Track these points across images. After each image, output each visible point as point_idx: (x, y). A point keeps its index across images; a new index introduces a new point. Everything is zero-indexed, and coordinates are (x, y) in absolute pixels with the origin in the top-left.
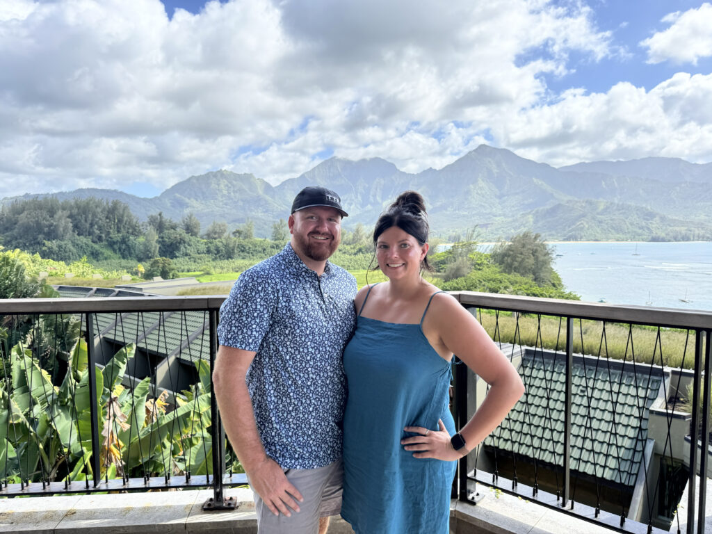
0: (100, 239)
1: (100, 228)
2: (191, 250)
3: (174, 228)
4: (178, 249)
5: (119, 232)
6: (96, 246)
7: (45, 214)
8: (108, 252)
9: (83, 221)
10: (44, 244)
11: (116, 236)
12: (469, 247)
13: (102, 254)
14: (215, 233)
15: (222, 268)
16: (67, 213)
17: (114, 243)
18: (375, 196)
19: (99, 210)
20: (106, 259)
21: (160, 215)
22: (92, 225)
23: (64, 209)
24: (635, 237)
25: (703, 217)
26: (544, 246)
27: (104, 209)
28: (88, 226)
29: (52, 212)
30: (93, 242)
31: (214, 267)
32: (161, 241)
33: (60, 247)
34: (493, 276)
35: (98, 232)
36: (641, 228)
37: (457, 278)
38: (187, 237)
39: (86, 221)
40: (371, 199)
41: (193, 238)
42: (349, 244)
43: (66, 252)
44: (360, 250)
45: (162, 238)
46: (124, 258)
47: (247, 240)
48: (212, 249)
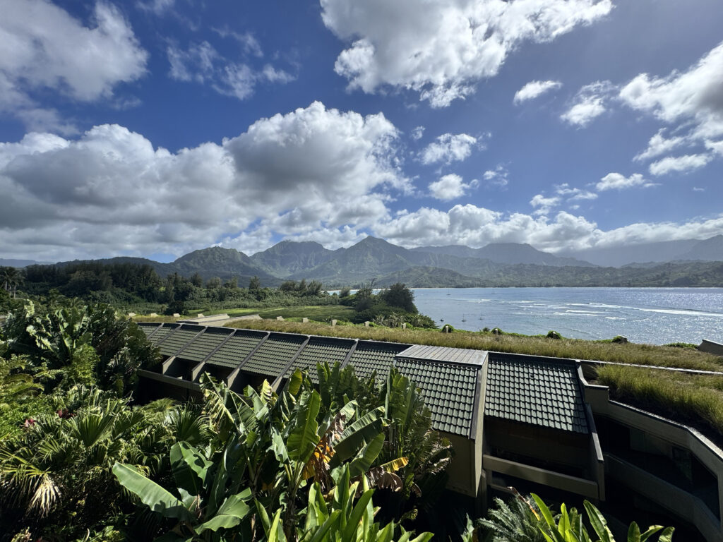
0: (132, 289)
1: (133, 282)
2: (196, 296)
3: (186, 282)
4: (187, 295)
5: (146, 285)
6: (129, 294)
7: (93, 274)
8: (137, 298)
9: (120, 278)
10: (90, 294)
11: (144, 288)
12: (369, 291)
13: (133, 299)
14: (212, 285)
15: (217, 307)
16: (109, 273)
17: (143, 292)
18: (310, 262)
19: (133, 271)
20: (136, 302)
21: (176, 274)
22: (127, 281)
23: (106, 270)
24: (448, 286)
25: (479, 275)
26: (407, 290)
27: (136, 271)
28: (124, 281)
29: (97, 273)
30: (127, 291)
31: (212, 306)
32: (176, 290)
33: (102, 295)
34: (384, 308)
35: (130, 285)
36: (451, 281)
37: (365, 309)
38: (194, 288)
39: (122, 277)
40: (309, 264)
41: (198, 288)
42: (298, 291)
43: (106, 298)
44: (304, 294)
45: (177, 288)
46: (149, 301)
47: (233, 289)
48: (210, 295)
